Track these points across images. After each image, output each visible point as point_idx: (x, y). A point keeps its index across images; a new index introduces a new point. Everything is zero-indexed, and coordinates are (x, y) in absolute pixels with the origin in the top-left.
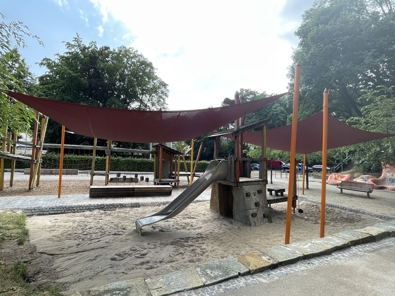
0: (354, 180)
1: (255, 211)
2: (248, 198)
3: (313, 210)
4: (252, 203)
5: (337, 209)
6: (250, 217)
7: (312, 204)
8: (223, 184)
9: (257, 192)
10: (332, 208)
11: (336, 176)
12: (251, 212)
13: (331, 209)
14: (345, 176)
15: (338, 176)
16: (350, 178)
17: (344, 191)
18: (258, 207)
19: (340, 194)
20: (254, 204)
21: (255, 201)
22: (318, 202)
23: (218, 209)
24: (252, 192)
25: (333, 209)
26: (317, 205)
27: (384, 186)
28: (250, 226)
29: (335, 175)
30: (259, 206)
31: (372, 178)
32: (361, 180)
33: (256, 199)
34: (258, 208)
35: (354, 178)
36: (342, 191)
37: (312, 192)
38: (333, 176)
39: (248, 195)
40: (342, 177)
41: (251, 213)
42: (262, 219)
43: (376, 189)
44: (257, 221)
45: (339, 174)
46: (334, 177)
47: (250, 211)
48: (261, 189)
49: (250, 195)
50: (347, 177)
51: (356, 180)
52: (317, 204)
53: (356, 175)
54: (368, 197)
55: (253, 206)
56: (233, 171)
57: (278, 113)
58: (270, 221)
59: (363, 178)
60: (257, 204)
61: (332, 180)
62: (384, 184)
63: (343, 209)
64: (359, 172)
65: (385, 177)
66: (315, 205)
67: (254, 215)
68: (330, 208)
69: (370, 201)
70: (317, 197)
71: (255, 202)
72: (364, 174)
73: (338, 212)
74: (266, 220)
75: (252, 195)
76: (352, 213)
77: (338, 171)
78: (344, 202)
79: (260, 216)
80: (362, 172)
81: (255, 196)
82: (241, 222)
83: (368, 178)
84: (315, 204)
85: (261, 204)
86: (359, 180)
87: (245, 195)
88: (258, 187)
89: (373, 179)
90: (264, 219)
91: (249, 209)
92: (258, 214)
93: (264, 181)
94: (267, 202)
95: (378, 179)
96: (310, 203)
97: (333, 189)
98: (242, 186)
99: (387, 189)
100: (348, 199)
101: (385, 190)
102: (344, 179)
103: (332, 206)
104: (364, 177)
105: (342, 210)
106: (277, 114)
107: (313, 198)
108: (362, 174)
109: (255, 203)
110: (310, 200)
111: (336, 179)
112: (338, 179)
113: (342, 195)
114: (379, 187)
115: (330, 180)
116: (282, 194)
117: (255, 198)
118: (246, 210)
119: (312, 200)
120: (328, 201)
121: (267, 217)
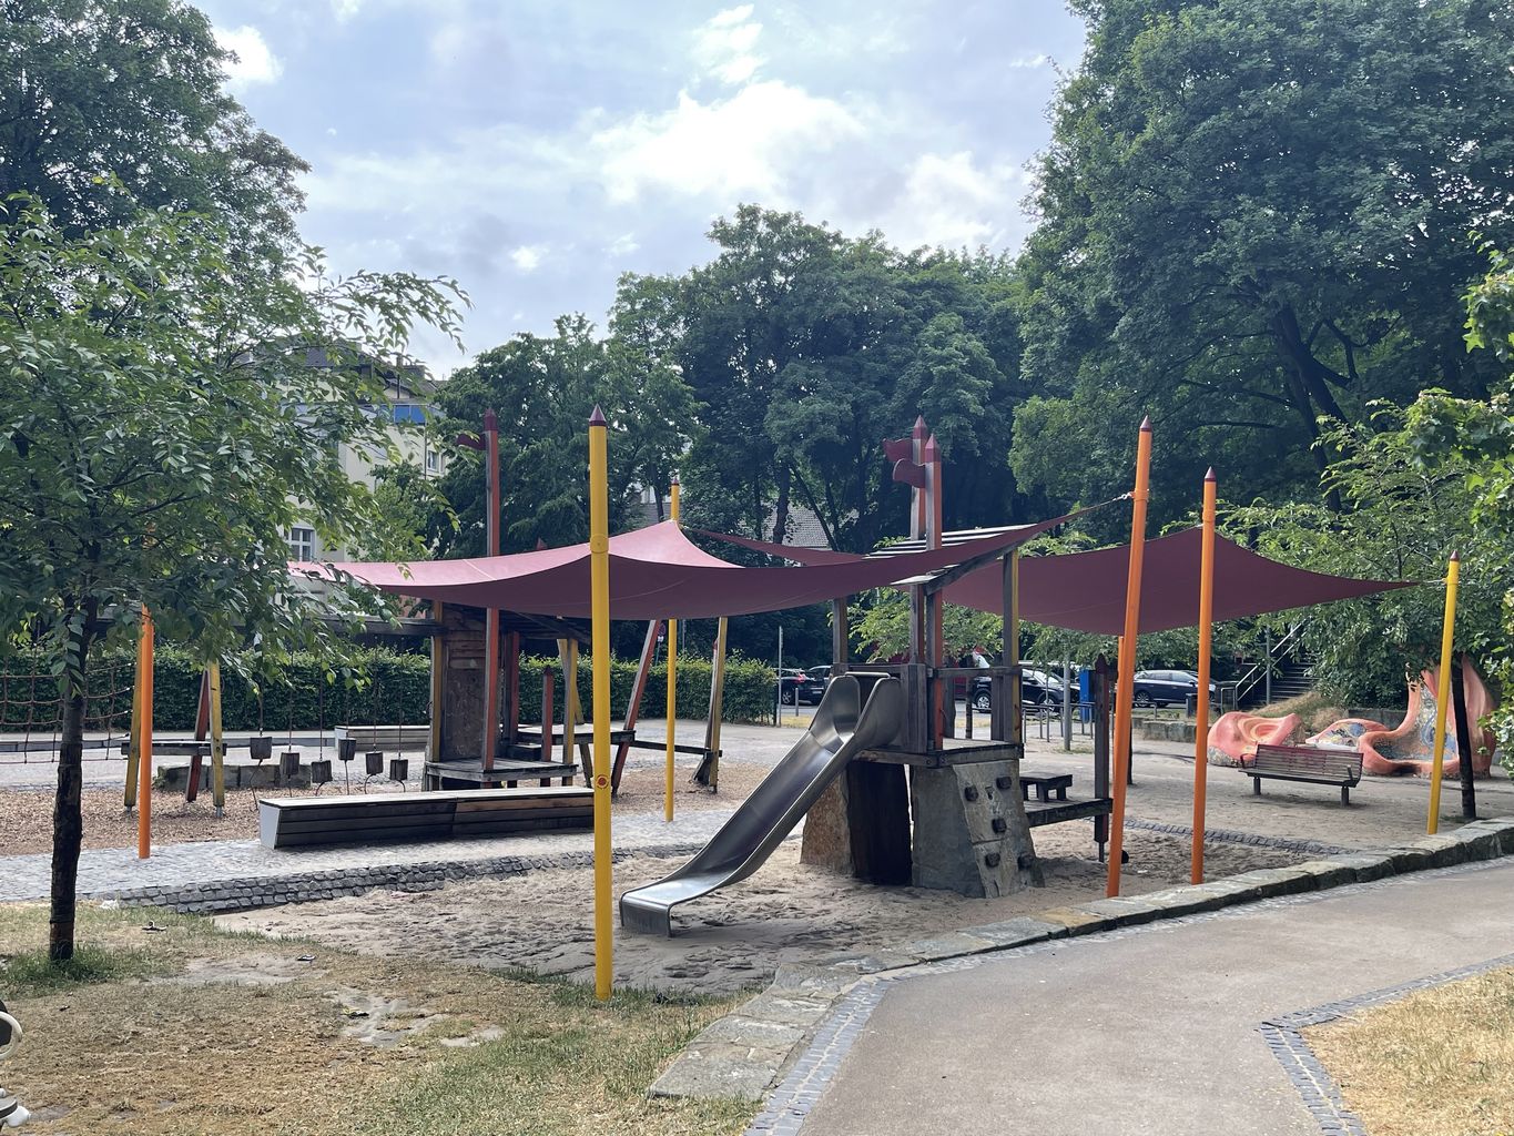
0: (1310, 741)
1: (993, 847)
2: (971, 804)
3: (1160, 853)
4: (984, 823)
5: (1237, 846)
6: (982, 866)
7: (1154, 835)
8: (879, 761)
9: (994, 787)
10: (1223, 844)
11: (1241, 724)
12: (983, 850)
13: (1220, 847)
14: (1274, 723)
15: (1249, 727)
16: (1294, 733)
17: (1266, 785)
18: (1000, 837)
19: (1251, 796)
20: (990, 823)
21: (992, 816)
22: (1175, 829)
23: (845, 861)
24: (981, 785)
25: (1225, 846)
26: (1172, 839)
27: (1410, 761)
28: (984, 896)
29: (1236, 719)
30: (1004, 832)
31: (1374, 728)
32: (1334, 742)
33: (994, 808)
34: (1002, 839)
35: (1311, 732)
36: (1257, 784)
37: (1146, 796)
38: (1229, 724)
39: (970, 795)
40: (1263, 731)
41: (984, 853)
42: (1016, 874)
43: (1382, 775)
44: (1003, 879)
45: (1254, 715)
46: (1232, 732)
47: (980, 846)
48: (1006, 774)
49: (977, 794)
50: (1282, 730)
51: (1317, 740)
52: (1170, 835)
53: (1321, 716)
54: (1346, 803)
55: (988, 834)
56: (922, 713)
57: (953, 372)
58: (1039, 881)
59: (1341, 732)
60: (997, 826)
61: (1223, 745)
62: (1412, 756)
63: (1256, 843)
64: (1332, 705)
65: (1417, 726)
66: (1166, 840)
67: (992, 861)
68: (1216, 845)
69: (1348, 814)
70: (1169, 811)
71: (992, 818)
72: (1352, 714)
73: (1242, 853)
74: (1026, 876)
75: (983, 795)
76: (1285, 852)
77: (1250, 701)
78: (1261, 823)
79: (1008, 863)
80: (1344, 707)
81: (990, 797)
82: (947, 888)
83: (1360, 729)
84: (1163, 836)
85: (1009, 822)
86: (1325, 741)
87: (962, 794)
88: (996, 769)
89: (1375, 737)
90: (1022, 873)
91: (977, 843)
92: (1002, 856)
93: (1011, 746)
94: (1026, 818)
95: (1393, 735)
96: (1148, 831)
97: (1227, 783)
98: (950, 767)
99: (1422, 775)
100: (1276, 812)
101: (1414, 778)
102: (1268, 740)
103: (1221, 838)
104: (1347, 729)
105: (1255, 848)
106: (949, 380)
107: (1156, 814)
108: (1346, 713)
109: (994, 822)
110: (1147, 821)
111: (1238, 738)
112: (1246, 742)
113: (1258, 800)
114: (1394, 764)
115: (1216, 744)
116: (1061, 796)
117: (989, 807)
118: (969, 846)
119: (1153, 822)
120: (1210, 824)
121: (1029, 867)
